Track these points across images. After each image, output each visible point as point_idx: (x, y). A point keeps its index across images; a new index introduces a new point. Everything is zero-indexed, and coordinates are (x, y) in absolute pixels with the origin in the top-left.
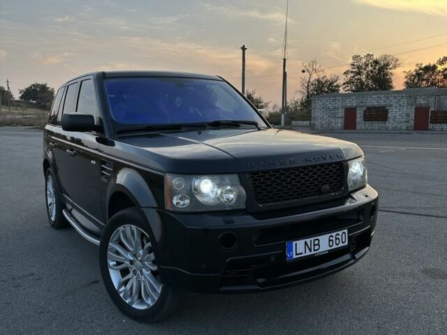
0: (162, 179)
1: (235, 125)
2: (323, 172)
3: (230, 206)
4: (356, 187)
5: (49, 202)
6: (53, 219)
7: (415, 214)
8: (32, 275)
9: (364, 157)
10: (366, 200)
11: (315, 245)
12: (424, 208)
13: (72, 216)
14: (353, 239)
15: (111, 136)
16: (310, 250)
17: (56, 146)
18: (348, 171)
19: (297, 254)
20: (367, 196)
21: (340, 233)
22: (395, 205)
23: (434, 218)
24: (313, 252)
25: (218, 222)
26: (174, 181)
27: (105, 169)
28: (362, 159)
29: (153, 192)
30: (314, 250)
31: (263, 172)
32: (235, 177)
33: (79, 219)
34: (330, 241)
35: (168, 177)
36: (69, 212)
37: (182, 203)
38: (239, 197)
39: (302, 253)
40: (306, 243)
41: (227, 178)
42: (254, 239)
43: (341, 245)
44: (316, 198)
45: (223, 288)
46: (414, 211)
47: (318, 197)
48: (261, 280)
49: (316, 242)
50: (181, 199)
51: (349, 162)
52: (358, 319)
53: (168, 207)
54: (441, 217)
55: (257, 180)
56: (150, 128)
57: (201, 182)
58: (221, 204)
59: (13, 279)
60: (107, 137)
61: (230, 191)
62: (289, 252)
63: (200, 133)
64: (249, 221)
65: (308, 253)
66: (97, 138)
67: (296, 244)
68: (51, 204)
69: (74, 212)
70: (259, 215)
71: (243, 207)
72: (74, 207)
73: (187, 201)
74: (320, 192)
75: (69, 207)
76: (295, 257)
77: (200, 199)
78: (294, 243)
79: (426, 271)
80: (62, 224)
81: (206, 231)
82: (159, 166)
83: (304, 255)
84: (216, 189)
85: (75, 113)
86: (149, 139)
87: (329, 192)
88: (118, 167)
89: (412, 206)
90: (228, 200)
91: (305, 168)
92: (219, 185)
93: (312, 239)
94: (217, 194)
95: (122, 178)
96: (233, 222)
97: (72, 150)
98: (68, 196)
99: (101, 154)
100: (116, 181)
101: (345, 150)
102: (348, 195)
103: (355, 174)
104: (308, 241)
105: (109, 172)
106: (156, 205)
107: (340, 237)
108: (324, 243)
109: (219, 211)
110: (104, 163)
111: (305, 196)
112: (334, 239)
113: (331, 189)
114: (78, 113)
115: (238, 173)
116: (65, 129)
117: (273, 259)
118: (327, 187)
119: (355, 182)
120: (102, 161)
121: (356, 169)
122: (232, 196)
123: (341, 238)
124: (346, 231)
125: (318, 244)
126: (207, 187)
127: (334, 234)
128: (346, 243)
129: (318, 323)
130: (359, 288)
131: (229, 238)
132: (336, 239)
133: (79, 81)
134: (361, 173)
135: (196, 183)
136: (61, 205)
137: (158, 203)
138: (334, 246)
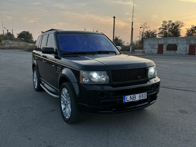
0: (79, 72)
1: (107, 53)
2: (138, 71)
3: (103, 83)
4: (152, 77)
5: (34, 81)
6: (36, 87)
7: (180, 90)
8: (30, 107)
9: (155, 66)
10: (155, 82)
11: (134, 98)
12: (185, 88)
13: (44, 86)
14: (149, 96)
15: (60, 56)
16: (132, 99)
17: (38, 59)
18: (148, 71)
19: (127, 101)
20: (155, 81)
21: (144, 94)
22: (173, 86)
23: (188, 92)
24: (133, 100)
25: (99, 88)
26: (83, 73)
27: (58, 68)
28: (154, 67)
29: (76, 77)
30: (134, 100)
31: (116, 71)
32: (105, 72)
33: (47, 87)
34: (140, 96)
35: (81, 71)
36: (43, 85)
37: (86, 81)
38: (106, 80)
40: (130, 97)
41: (102, 72)
42: (111, 95)
43: (144, 98)
44: (136, 81)
45: (100, 112)
46: (180, 89)
47: (136, 80)
48: (114, 109)
49: (134, 97)
50: (86, 79)
51: (149, 68)
52: (150, 126)
53: (81, 82)
54: (191, 91)
55: (113, 73)
56: (74, 53)
57: (93, 73)
58: (100, 82)
59: (23, 109)
60: (59, 56)
61: (104, 77)
62: (124, 100)
63: (93, 56)
64: (110, 88)
65: (131, 100)
66: (55, 57)
68: (35, 82)
69: (45, 84)
70: (114, 86)
71: (108, 83)
72: (45, 82)
73: (88, 80)
74: (137, 79)
75: (43, 83)
76: (126, 101)
77: (93, 80)
78: (126, 96)
79: (180, 111)
80: (40, 89)
81: (95, 91)
82: (78, 68)
83: (130, 101)
84: (98, 76)
85: (46, 47)
86: (74, 57)
87: (141, 79)
88: (63, 67)
89: (180, 87)
90: (103, 80)
91: (132, 69)
92: (100, 75)
93: (133, 95)
94: (98, 78)
95: (64, 72)
96: (104, 88)
97: (45, 61)
98: (42, 78)
99: (56, 62)
100: (62, 73)
101: (147, 63)
102: (148, 80)
103: (151, 73)
104: (131, 96)
105: (59, 69)
106: (77, 82)
108: (138, 97)
109: (99, 84)
110: (58, 66)
111: (131, 80)
113: (141, 78)
114: (47, 47)
115: (107, 71)
116: (43, 53)
117: (118, 102)
118: (140, 77)
119: (151, 76)
120: (57, 65)
121: (152, 70)
122: (104, 79)
123: (144, 96)
124: (146, 93)
125: (135, 97)
126: (95, 76)
127: (141, 94)
128: (146, 98)
129: (135, 126)
130: (152, 116)
131: (103, 93)
132: (142, 96)
133: (48, 34)
134: (154, 72)
135: (91, 74)
136: (39, 82)
137: (78, 81)
138: (141, 99)
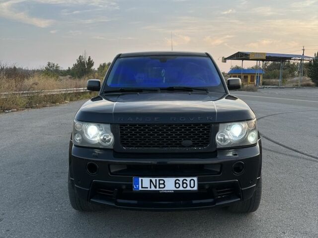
11: (160, 184)
16: (155, 187)
19: (142, 187)
21: (188, 179)
24: (158, 189)
30: (159, 188)
34: (176, 183)
39: (147, 188)
40: (151, 181)
43: (189, 188)
47: (178, 148)
49: (162, 182)
62: (135, 185)
65: (153, 188)
67: (142, 180)
76: (140, 189)
78: (140, 179)
83: (149, 189)
87: (191, 146)
93: (158, 179)
104: (153, 179)
107: (188, 183)
108: (170, 184)
111: (165, 147)
112: (181, 183)
113: (195, 144)
117: (124, 187)
124: (195, 179)
125: (164, 184)
127: (181, 179)
128: (196, 188)
132: (183, 183)
138: (181, 188)
